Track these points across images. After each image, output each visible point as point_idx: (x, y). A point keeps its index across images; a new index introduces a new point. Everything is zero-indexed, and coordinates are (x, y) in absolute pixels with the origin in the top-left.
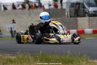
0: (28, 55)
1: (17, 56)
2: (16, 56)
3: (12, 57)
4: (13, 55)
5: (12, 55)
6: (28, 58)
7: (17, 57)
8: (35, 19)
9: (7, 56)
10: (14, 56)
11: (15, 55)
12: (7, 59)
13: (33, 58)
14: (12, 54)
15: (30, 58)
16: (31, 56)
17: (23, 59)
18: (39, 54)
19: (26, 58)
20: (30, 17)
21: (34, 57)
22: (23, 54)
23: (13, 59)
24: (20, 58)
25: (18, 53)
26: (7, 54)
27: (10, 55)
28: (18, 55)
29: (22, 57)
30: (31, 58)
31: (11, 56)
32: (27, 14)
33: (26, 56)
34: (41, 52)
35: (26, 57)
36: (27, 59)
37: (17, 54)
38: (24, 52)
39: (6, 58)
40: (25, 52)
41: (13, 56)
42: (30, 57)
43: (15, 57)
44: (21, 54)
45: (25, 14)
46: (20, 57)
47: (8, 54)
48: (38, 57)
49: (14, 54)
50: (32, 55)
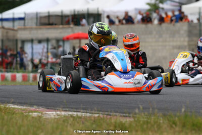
0: (158, 115)
1: (136, 117)
2: (133, 117)
3: (125, 120)
4: (127, 115)
5: (124, 115)
6: (157, 122)
7: (135, 119)
8: (171, 44)
9: (115, 117)
10: (130, 117)
11: (131, 115)
12: (115, 123)
13: (166, 122)
14: (124, 113)
15: (161, 122)
16: (163, 118)
17: (147, 123)
18: (178, 114)
19: (152, 122)
20: (161, 39)
21: (168, 120)
22: (146, 113)
23: (128, 123)
24: (140, 121)
25: (137, 111)
26: (114, 114)
27: (121, 116)
28: (138, 116)
29: (146, 120)
30: (163, 123)
31: (124, 118)
32: (154, 33)
33: (153, 117)
34: (183, 110)
35: (153, 119)
36: (155, 123)
37: (135, 114)
38: (149, 109)
39: (113, 121)
40: (151, 109)
41: (127, 117)
42: (160, 120)
43: (132, 120)
44: (143, 114)
45: (151, 33)
46: (142, 119)
47: (117, 114)
48: (177, 119)
49: (129, 113)
50: (164, 115)
